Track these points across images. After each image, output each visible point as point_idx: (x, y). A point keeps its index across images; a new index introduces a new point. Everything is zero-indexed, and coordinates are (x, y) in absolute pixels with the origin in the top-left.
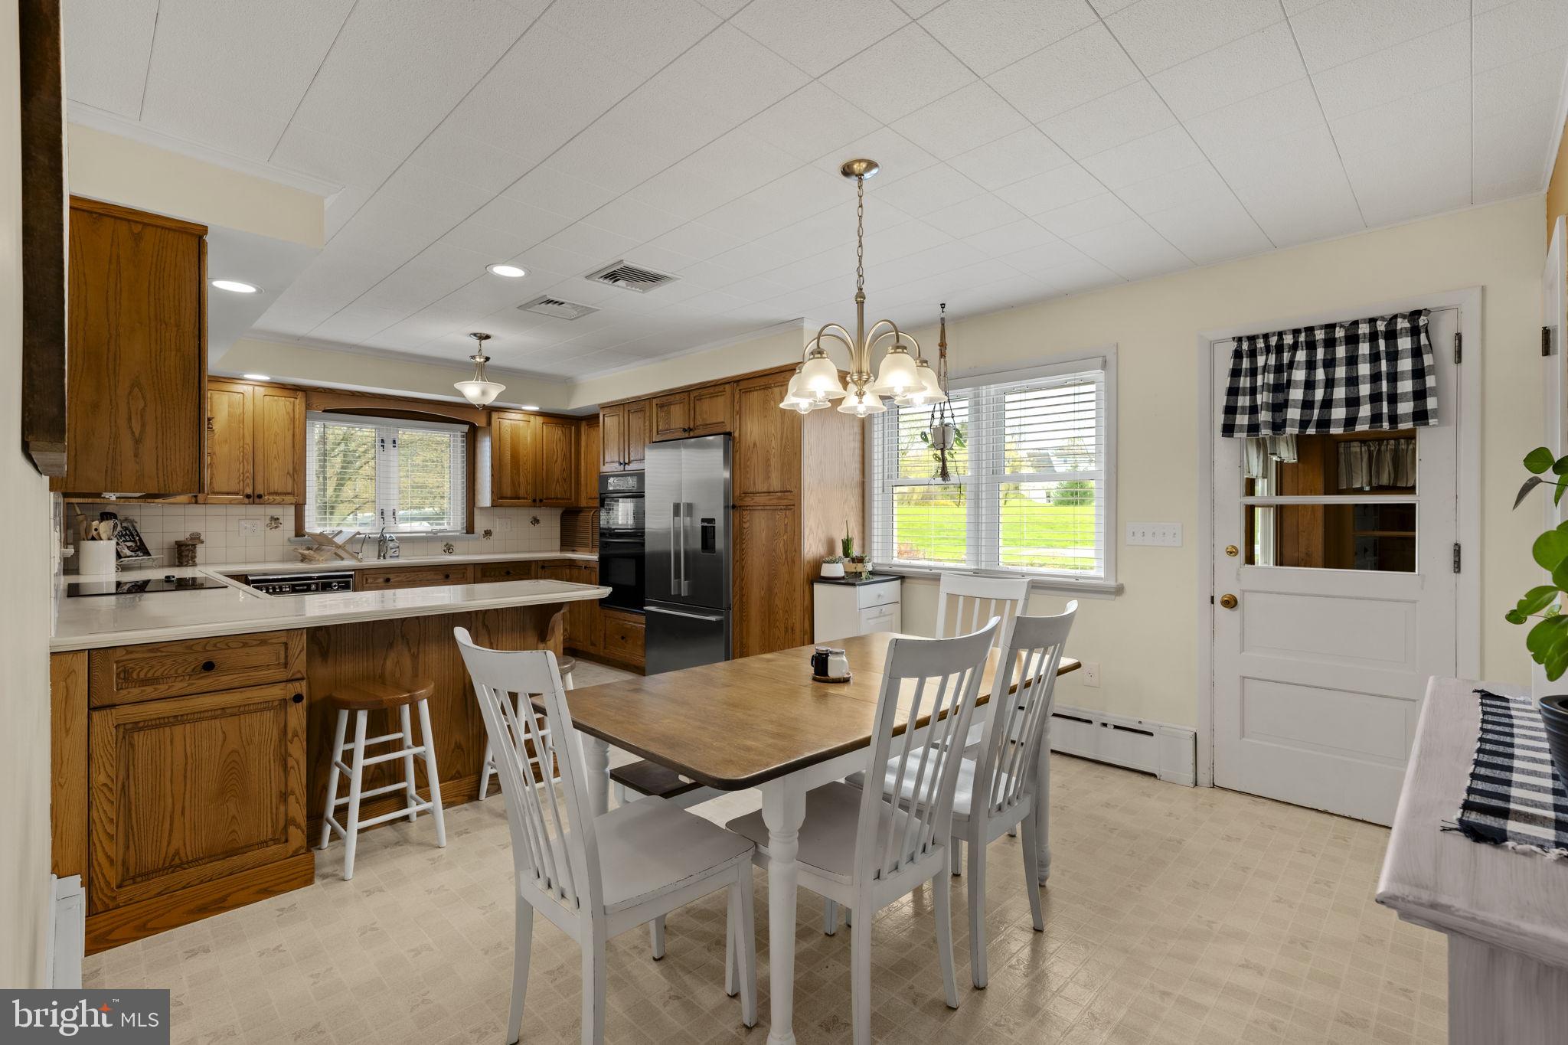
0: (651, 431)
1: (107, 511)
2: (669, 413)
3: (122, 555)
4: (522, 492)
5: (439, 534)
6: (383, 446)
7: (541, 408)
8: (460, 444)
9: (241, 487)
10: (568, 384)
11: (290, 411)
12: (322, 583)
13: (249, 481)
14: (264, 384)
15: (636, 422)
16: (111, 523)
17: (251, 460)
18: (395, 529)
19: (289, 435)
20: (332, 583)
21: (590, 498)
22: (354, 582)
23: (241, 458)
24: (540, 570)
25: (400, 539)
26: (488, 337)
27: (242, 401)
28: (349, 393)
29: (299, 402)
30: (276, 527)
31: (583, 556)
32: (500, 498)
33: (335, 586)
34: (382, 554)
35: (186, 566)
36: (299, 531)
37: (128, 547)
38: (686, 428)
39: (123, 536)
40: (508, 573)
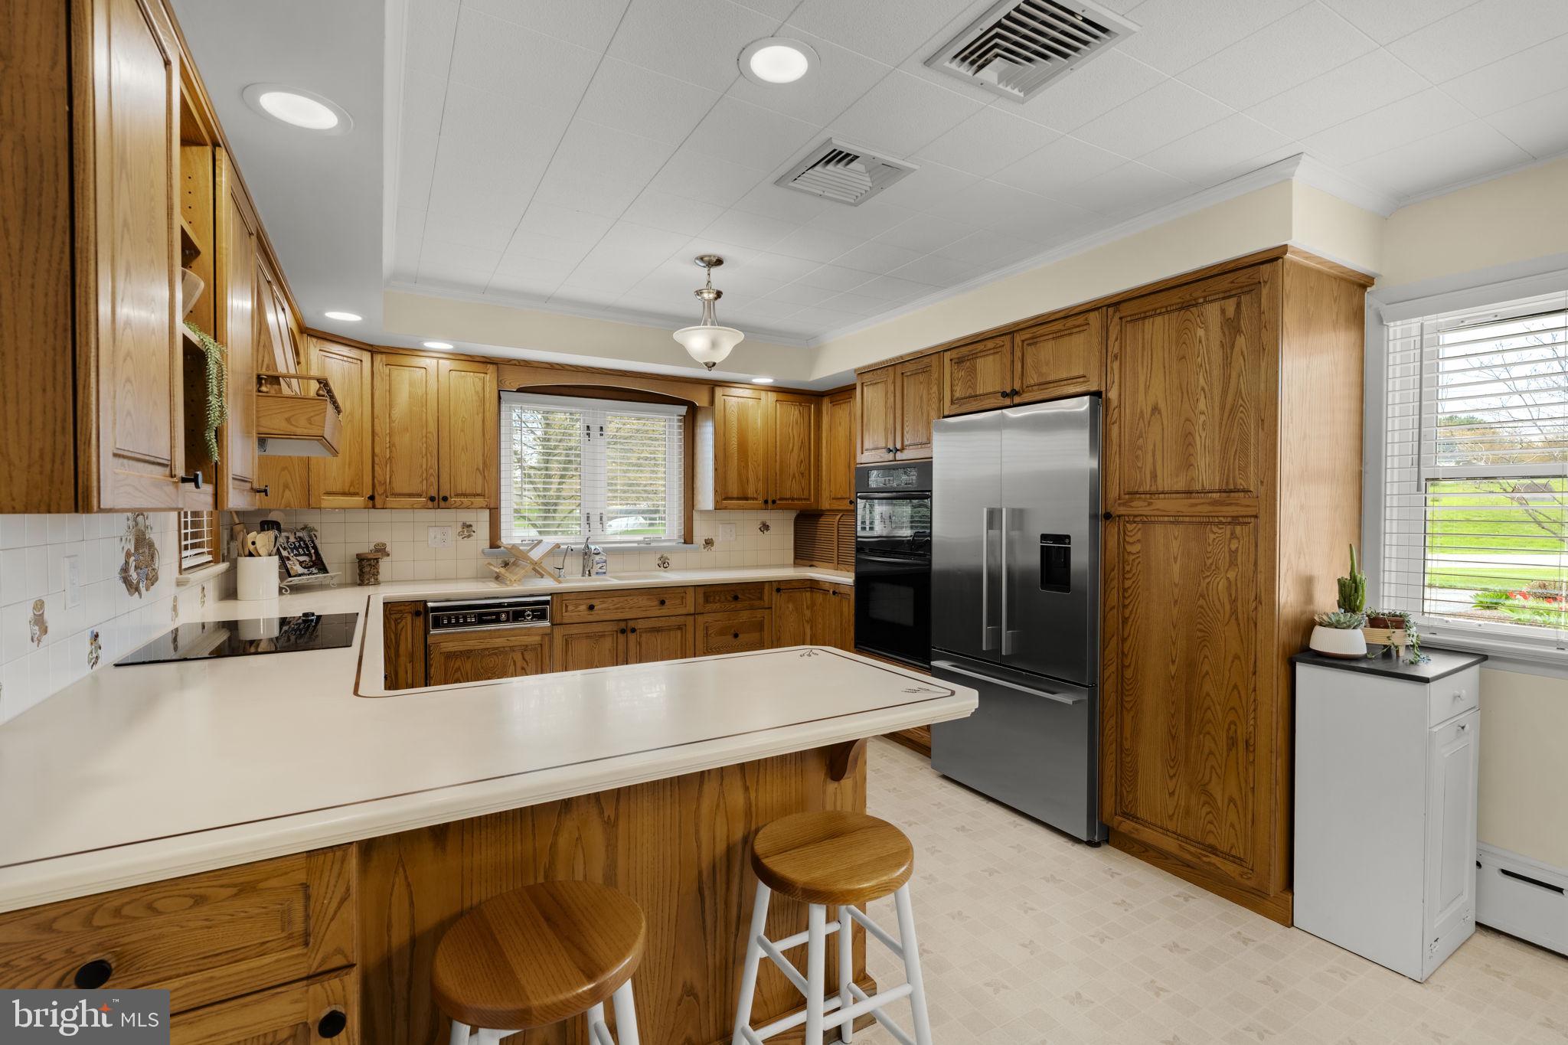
0: (941, 399)
1: (269, 519)
2: (973, 371)
3: (292, 573)
4: (751, 492)
5: (653, 544)
6: (588, 434)
7: (775, 380)
8: (676, 431)
9: (424, 487)
10: (810, 346)
11: (480, 389)
12: (514, 612)
13: (434, 480)
14: (451, 357)
15: (913, 390)
16: (271, 534)
17: (435, 452)
18: (602, 537)
19: (479, 419)
20: (524, 611)
21: (833, 499)
22: (551, 610)
23: (424, 452)
24: (774, 593)
25: (607, 551)
26: (719, 262)
27: (424, 379)
28: (549, 366)
29: (490, 378)
30: (469, 536)
31: (828, 577)
32: (724, 498)
33: (529, 615)
34: (587, 571)
35: (368, 584)
36: (494, 543)
37: (301, 563)
38: (1008, 391)
39: (296, 548)
40: (736, 598)
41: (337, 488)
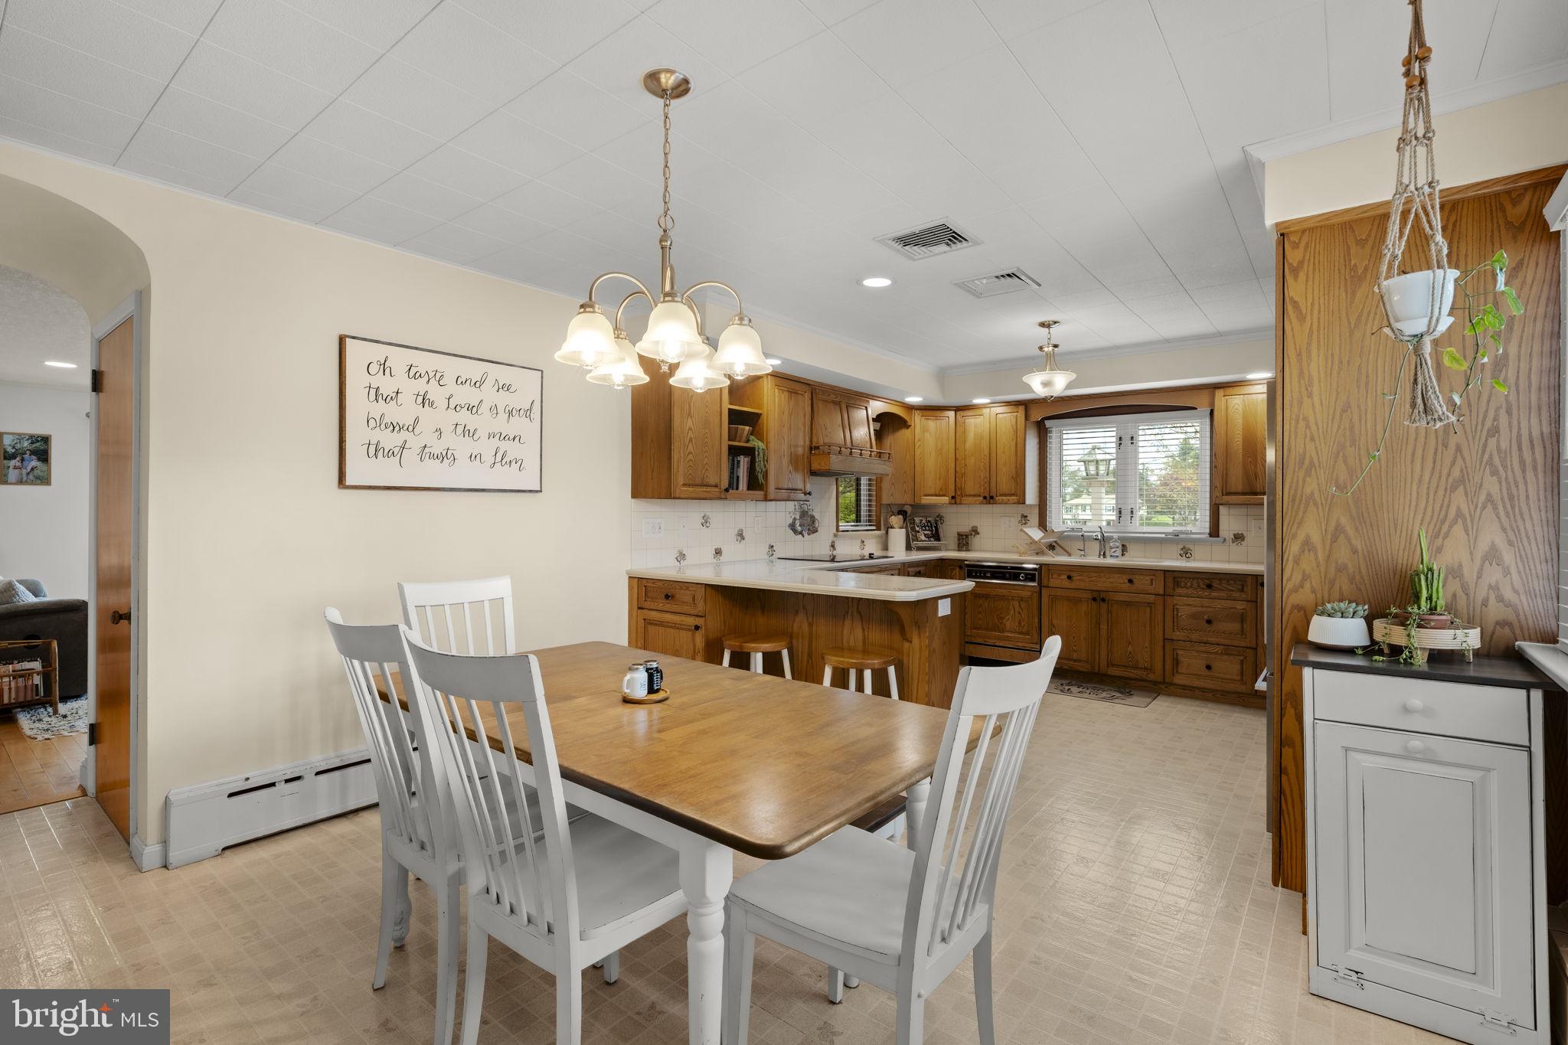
1: (904, 509)
3: (919, 539)
5: (1178, 536)
9: (982, 491)
11: (1014, 423)
12: (1012, 573)
13: (987, 486)
16: (900, 517)
17: (988, 468)
18: (1131, 528)
19: (1013, 444)
20: (1020, 573)
22: (1039, 575)
23: (982, 467)
27: (982, 423)
29: (1020, 415)
32: (1226, 494)
33: (1023, 577)
34: (1103, 553)
36: (1043, 528)
37: (925, 535)
39: (925, 527)
40: (1209, 586)
41: (932, 492)
